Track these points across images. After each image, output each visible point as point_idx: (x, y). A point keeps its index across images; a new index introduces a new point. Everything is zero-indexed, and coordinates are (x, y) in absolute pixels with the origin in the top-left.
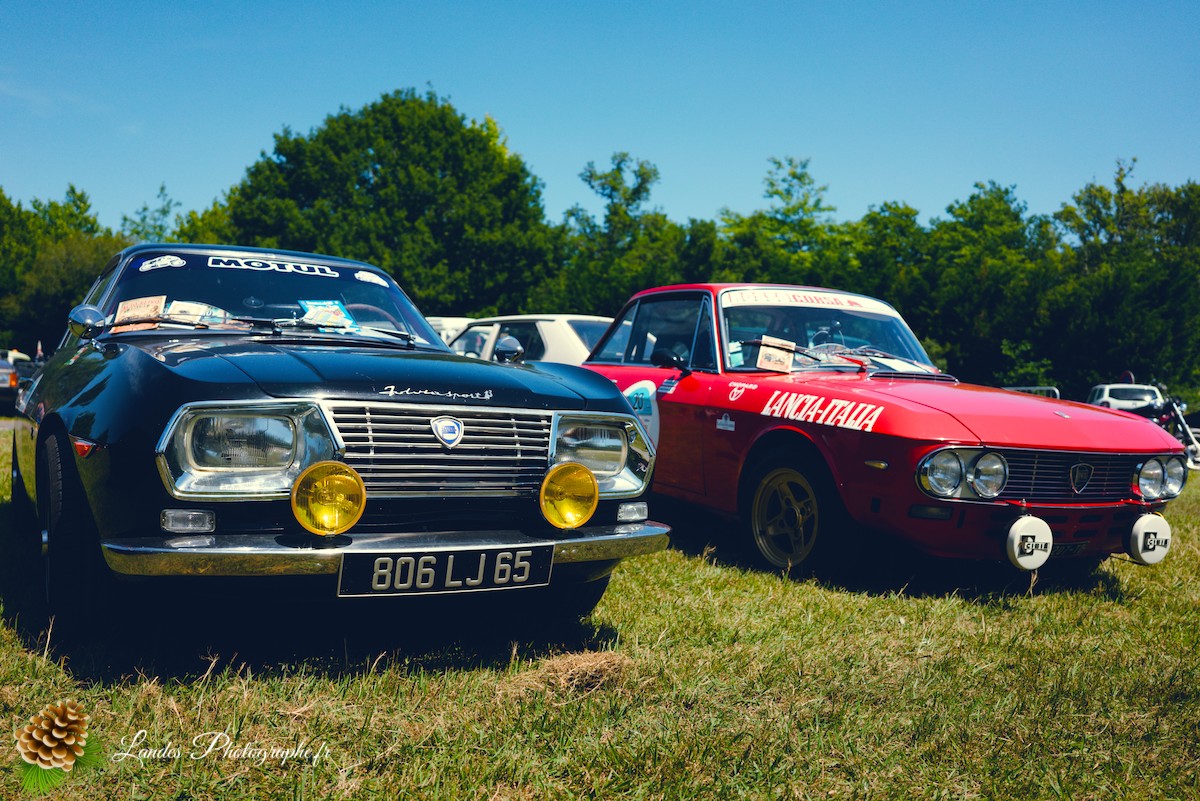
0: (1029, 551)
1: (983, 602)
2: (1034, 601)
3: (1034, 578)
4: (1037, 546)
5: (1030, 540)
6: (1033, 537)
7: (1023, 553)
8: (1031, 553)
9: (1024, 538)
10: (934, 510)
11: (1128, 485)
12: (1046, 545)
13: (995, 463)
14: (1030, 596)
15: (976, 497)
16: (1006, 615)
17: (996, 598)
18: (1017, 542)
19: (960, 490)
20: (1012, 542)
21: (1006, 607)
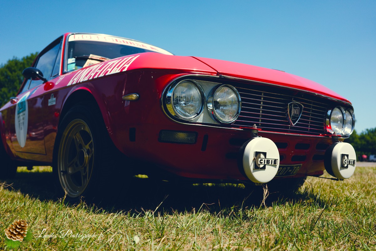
0: (261, 166)
1: (225, 215)
2: (267, 211)
3: (266, 192)
4: (268, 162)
5: (262, 156)
6: (265, 154)
7: (257, 168)
8: (264, 168)
9: (257, 154)
10: (182, 136)
11: (322, 124)
12: (275, 161)
13: (229, 94)
14: (263, 207)
15: (216, 123)
16: (246, 224)
17: (236, 210)
18: (251, 157)
19: (202, 115)
20: (248, 158)
21: (245, 218)
